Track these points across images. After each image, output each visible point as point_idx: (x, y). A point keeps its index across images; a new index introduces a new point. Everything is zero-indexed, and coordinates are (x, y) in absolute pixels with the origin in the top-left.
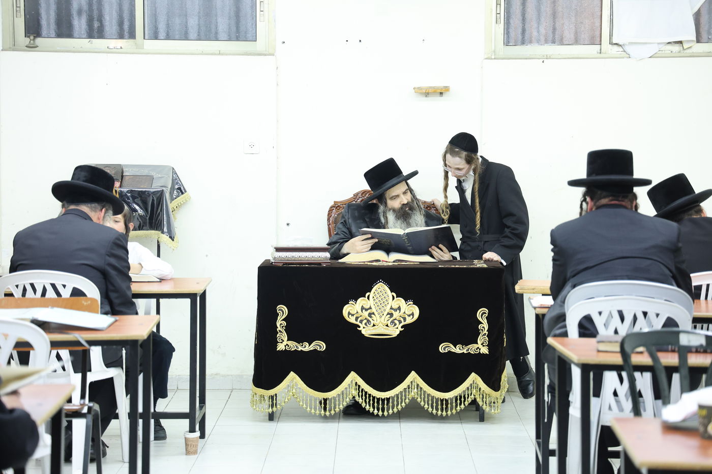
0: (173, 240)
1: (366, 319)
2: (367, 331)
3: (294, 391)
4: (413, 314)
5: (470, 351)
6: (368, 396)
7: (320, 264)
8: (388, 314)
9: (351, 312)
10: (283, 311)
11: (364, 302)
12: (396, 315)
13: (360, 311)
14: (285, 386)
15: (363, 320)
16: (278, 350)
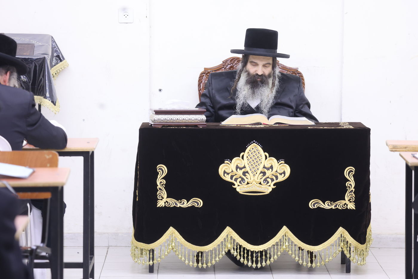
0: (55, 105)
1: (240, 177)
2: (241, 189)
3: (173, 244)
4: (284, 173)
5: (338, 207)
6: (242, 249)
7: (196, 126)
8: (261, 172)
9: (226, 170)
10: (163, 170)
11: (238, 162)
12: (269, 173)
13: (234, 170)
14: (165, 240)
15: (238, 179)
16: (158, 206)
